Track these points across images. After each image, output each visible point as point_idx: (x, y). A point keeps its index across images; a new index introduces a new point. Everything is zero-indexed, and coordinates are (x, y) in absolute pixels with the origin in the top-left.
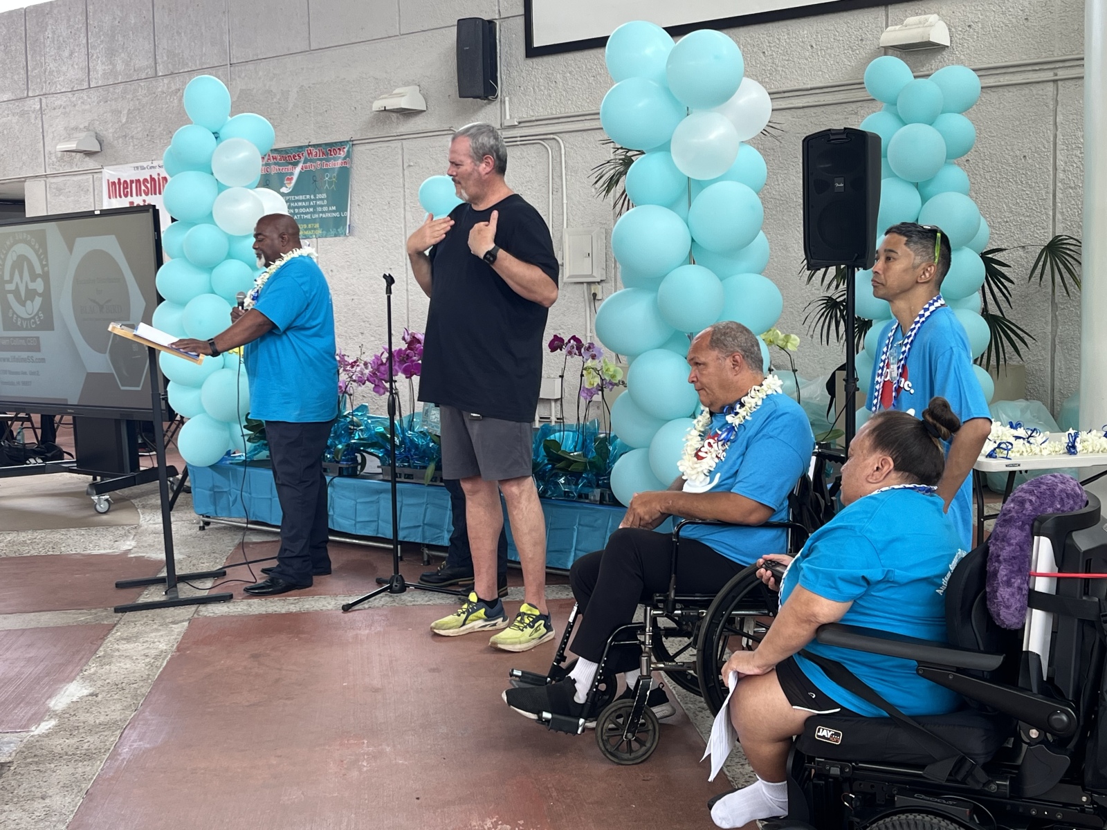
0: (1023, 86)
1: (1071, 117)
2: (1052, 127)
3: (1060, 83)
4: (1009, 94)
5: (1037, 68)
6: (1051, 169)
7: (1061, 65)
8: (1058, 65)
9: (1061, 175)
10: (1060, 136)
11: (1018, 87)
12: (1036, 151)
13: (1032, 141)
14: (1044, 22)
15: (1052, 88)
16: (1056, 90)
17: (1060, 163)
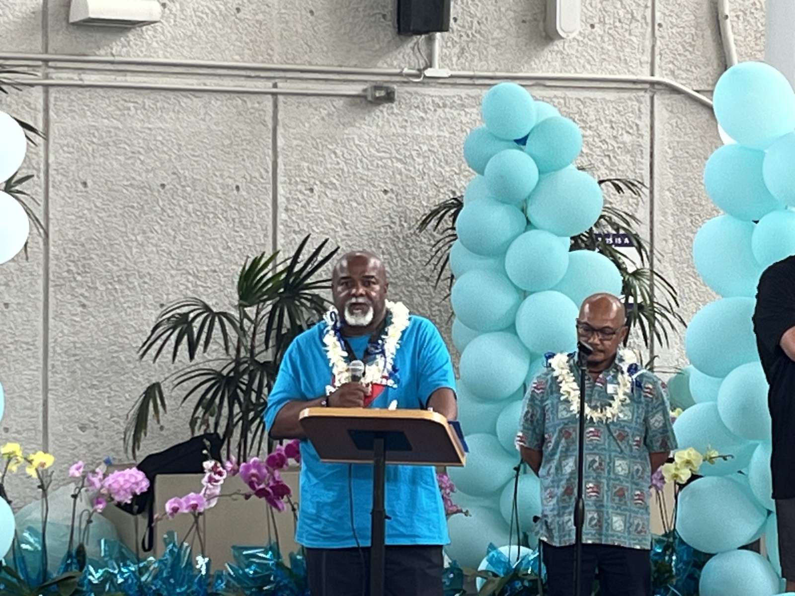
0: (235, 95)
1: (295, 142)
2: (270, 152)
3: (281, 98)
4: (216, 102)
5: (253, 74)
6: (270, 205)
7: (282, 74)
8: (278, 74)
9: (282, 216)
10: (281, 166)
11: (228, 96)
12: (251, 182)
13: (245, 168)
14: (260, 17)
15: (268, 102)
16: (275, 106)
17: (281, 200)
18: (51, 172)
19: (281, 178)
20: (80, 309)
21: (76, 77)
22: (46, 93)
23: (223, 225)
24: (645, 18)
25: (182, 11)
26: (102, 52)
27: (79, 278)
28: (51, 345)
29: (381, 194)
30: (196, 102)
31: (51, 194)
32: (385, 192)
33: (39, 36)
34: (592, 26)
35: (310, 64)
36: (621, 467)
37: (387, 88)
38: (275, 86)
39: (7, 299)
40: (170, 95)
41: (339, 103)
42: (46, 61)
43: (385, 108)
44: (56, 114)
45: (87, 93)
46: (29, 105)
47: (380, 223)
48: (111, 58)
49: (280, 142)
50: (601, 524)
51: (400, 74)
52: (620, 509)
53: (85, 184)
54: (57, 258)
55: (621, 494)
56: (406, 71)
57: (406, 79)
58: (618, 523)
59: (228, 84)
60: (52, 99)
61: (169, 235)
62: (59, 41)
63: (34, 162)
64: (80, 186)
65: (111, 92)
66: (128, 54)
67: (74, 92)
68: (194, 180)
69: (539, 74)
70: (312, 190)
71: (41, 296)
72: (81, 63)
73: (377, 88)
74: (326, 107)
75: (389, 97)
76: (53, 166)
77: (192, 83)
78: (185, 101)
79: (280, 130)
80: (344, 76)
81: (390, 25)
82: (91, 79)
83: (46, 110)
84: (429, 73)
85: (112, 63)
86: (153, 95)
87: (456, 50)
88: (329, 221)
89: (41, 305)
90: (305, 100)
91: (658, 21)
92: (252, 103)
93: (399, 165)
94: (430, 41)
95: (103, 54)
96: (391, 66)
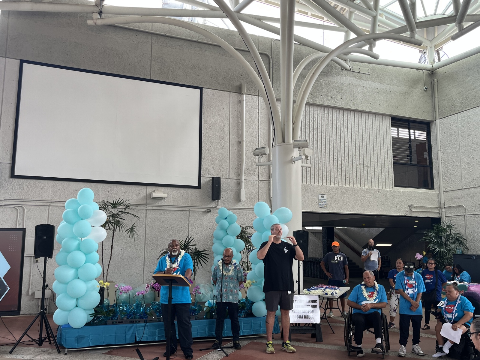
0: (182, 211)
1: (193, 220)
2: (188, 221)
3: (190, 212)
4: (178, 212)
5: (185, 207)
6: (188, 231)
8: (190, 207)
9: (190, 233)
10: (190, 224)
11: (180, 211)
12: (184, 227)
13: (183, 224)
14: (187, 197)
15: (188, 212)
16: (189, 213)
17: (190, 230)
18: (147, 225)
19: (190, 226)
20: (151, 250)
21: (152, 208)
22: (146, 211)
23: (179, 235)
24: (257, 198)
25: (172, 196)
26: (157, 203)
27: (151, 244)
28: (145, 257)
29: (209, 229)
30: (174, 212)
31: (146, 229)
32: (209, 228)
33: (145, 200)
34: (248, 199)
35: (196, 205)
36: (232, 285)
37: (210, 210)
38: (189, 209)
39: (137, 248)
40: (170, 211)
41: (201, 212)
42: (146, 205)
43: (209, 213)
44: (148, 214)
45: (154, 211)
46: (143, 213)
47: (208, 234)
48: (158, 204)
49: (190, 220)
50: (227, 298)
51: (212, 207)
52: (231, 294)
53: (153, 227)
54: (147, 241)
55: (232, 291)
56: (213, 207)
57: (213, 208)
58: (231, 297)
59: (180, 209)
60: (147, 212)
61: (168, 236)
62: (149, 201)
63: (143, 223)
64: (152, 228)
65: (158, 210)
66: (162, 204)
67: (151, 211)
68: (174, 226)
69: (238, 207)
70: (196, 228)
71: (144, 248)
72: (152, 205)
73: (208, 210)
74: (199, 213)
75: (210, 212)
76: (147, 224)
77: (174, 209)
78: (173, 212)
79: (190, 217)
80: (202, 208)
81: (211, 199)
82: (154, 208)
83: (146, 214)
84: (217, 207)
85: (159, 205)
86: (166, 211)
87: (223, 203)
88: (199, 234)
89: (144, 250)
90: (195, 212)
91: (259, 198)
92: (185, 212)
93: (212, 224)
94: (218, 201)
95: (157, 204)
96: (211, 206)
